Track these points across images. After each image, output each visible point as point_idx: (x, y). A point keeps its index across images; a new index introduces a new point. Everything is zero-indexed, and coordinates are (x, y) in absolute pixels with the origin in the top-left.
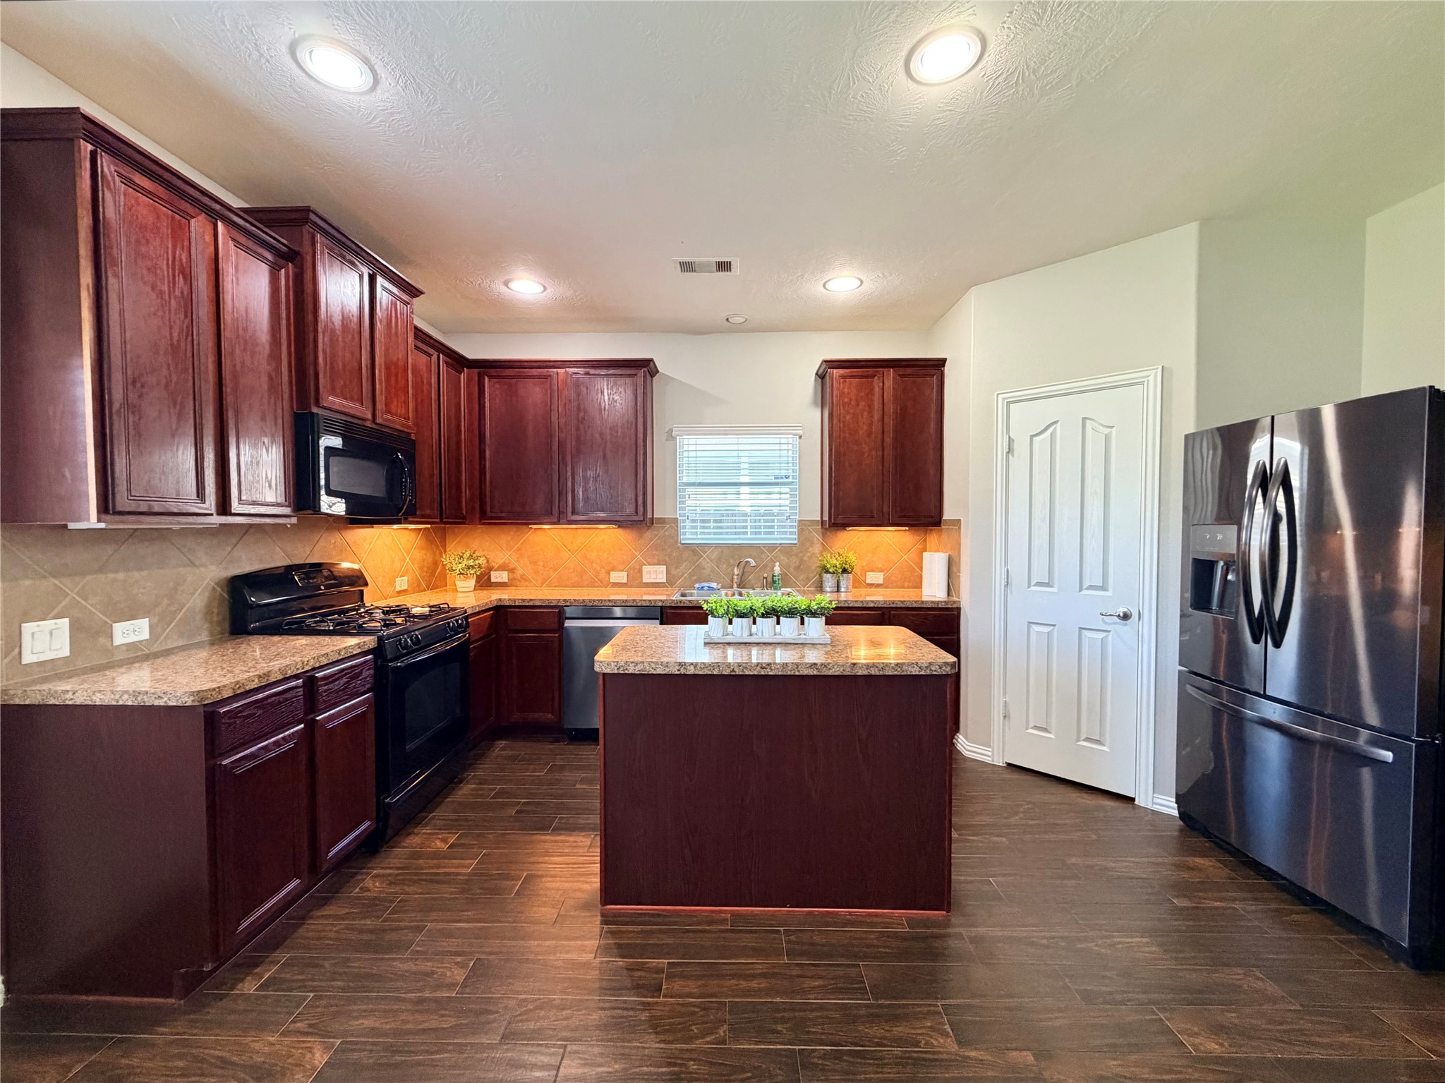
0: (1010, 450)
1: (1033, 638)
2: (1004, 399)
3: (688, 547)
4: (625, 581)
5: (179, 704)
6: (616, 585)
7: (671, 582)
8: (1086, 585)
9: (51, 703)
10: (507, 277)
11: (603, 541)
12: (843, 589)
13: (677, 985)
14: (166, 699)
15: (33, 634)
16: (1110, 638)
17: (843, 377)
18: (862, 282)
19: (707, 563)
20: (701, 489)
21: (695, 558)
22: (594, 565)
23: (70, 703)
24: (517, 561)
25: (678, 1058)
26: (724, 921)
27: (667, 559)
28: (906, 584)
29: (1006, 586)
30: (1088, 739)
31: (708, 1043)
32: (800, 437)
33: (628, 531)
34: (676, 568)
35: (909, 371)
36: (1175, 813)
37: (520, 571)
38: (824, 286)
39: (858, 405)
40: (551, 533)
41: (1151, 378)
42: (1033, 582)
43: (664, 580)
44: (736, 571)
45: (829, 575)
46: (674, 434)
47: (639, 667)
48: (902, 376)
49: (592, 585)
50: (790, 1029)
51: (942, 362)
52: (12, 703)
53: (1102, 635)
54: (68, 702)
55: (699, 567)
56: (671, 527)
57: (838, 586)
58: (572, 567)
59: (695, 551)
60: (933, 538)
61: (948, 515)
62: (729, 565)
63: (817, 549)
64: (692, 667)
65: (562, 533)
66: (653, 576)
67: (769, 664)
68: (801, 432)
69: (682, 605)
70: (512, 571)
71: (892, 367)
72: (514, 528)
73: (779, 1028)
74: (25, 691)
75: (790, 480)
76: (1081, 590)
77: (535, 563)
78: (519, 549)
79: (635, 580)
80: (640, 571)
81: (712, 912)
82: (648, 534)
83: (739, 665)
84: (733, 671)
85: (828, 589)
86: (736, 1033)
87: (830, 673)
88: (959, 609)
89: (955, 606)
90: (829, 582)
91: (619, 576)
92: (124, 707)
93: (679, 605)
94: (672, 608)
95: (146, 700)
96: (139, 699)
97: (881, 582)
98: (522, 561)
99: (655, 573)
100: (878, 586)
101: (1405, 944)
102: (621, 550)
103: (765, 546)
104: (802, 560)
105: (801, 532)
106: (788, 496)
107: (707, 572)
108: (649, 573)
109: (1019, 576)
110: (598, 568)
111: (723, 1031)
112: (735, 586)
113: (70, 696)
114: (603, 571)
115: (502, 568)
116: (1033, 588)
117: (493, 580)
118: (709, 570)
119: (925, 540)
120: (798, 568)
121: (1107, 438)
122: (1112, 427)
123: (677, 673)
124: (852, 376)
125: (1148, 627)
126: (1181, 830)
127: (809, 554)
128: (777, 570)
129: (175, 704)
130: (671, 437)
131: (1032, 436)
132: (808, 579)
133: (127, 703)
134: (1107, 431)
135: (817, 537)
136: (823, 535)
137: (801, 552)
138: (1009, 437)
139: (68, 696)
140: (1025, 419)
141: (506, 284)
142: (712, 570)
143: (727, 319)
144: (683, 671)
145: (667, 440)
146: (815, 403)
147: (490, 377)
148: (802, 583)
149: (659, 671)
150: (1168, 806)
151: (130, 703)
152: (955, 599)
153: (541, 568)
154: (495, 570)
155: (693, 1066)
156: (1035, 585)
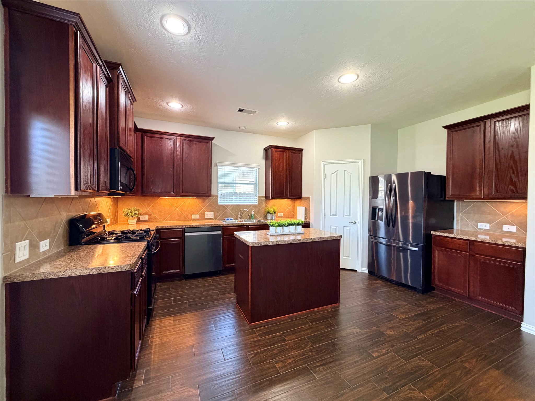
0: (325, 178)
1: (332, 230)
2: (324, 163)
3: (222, 205)
4: (198, 218)
5: (122, 270)
6: (194, 219)
7: (215, 218)
8: (345, 215)
9: (50, 278)
10: (168, 101)
11: (189, 203)
12: (273, 219)
13: (289, 337)
14: (116, 269)
15: (20, 248)
16: (351, 229)
17: (276, 151)
18: (288, 123)
19: (228, 211)
20: (226, 185)
21: (224, 209)
22: (186, 212)
23: (62, 276)
24: (152, 211)
25: (305, 353)
26: (287, 320)
27: (214, 209)
28: (289, 216)
29: (324, 216)
30: (346, 256)
31: (309, 348)
32: (259, 169)
33: (199, 199)
34: (217, 213)
35: (294, 151)
36: (367, 272)
37: (154, 215)
38: (277, 123)
39: (280, 160)
40: (167, 200)
41: (361, 162)
42: (331, 215)
43: (213, 217)
44: (239, 213)
45: (269, 214)
46: (217, 164)
47: (265, 243)
48: (292, 153)
49: (185, 220)
50: (325, 338)
51: (302, 150)
52: (25, 280)
53: (349, 228)
54: (60, 276)
55: (226, 212)
56: (216, 198)
57: (272, 218)
58: (176, 213)
59: (224, 207)
60: (298, 202)
61: (304, 195)
62: (236, 211)
63: (264, 206)
64: (280, 242)
65: (172, 200)
66: (209, 216)
67: (300, 239)
68: (259, 167)
69: (229, 225)
70: (150, 215)
71: (289, 150)
72: (151, 198)
73: (322, 339)
74: (34, 274)
75: (254, 183)
76: (344, 216)
77: (160, 212)
78: (153, 206)
79: (202, 217)
80: (204, 214)
81: (282, 318)
82: (207, 201)
83: (293, 240)
84: (291, 242)
85: (269, 219)
86: (314, 343)
87: (315, 241)
88: (309, 223)
89: (309, 222)
90: (269, 216)
91: (194, 216)
92: (93, 275)
93: (228, 225)
94: (225, 227)
95: (105, 270)
96: (101, 270)
97: (282, 216)
98: (155, 211)
99: (209, 215)
100: (281, 217)
101: (421, 289)
102: (196, 206)
103: (248, 205)
104: (259, 210)
105: (259, 200)
106: (253, 188)
107: (228, 214)
108: (207, 215)
109: (328, 213)
110: (187, 213)
111: (310, 344)
112: (239, 218)
113: (62, 273)
114: (189, 214)
115: (145, 214)
116: (331, 216)
117: (141, 219)
118: (229, 213)
119: (294, 203)
120: (258, 212)
121: (350, 176)
122: (351, 173)
123: (276, 244)
124: (278, 151)
125: (360, 225)
126: (369, 276)
127: (261, 208)
128: (253, 213)
129: (120, 271)
130: (216, 165)
131: (331, 174)
132: (261, 216)
133: (94, 273)
134: (350, 174)
135: (264, 202)
136: (266, 201)
137: (259, 207)
138: (326, 175)
139: (61, 274)
140: (330, 169)
141: (167, 103)
142: (230, 213)
143: (239, 128)
144: (277, 244)
145: (214, 167)
146: (263, 158)
147: (147, 136)
148: (259, 217)
149: (271, 244)
150: (366, 270)
151: (96, 273)
152: (308, 220)
153: (163, 214)
154: (142, 215)
155: (310, 353)
156: (332, 215)
